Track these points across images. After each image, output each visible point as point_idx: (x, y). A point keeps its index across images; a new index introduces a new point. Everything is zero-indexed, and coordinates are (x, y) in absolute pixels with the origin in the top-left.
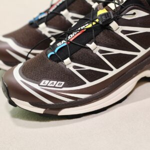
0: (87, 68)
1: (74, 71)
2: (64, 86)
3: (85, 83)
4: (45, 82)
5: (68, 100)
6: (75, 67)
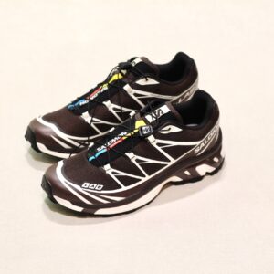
0: (124, 174)
1: (113, 176)
2: (103, 189)
3: (120, 187)
4: (86, 184)
6: (114, 173)
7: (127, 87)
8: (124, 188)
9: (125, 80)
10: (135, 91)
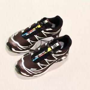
1: (40, 66)
2: (37, 70)
3: (41, 69)
4: (32, 69)
5: (36, 73)
6: (40, 65)
7: (43, 31)
8: (42, 69)
9: (42, 29)
10: (45, 32)
